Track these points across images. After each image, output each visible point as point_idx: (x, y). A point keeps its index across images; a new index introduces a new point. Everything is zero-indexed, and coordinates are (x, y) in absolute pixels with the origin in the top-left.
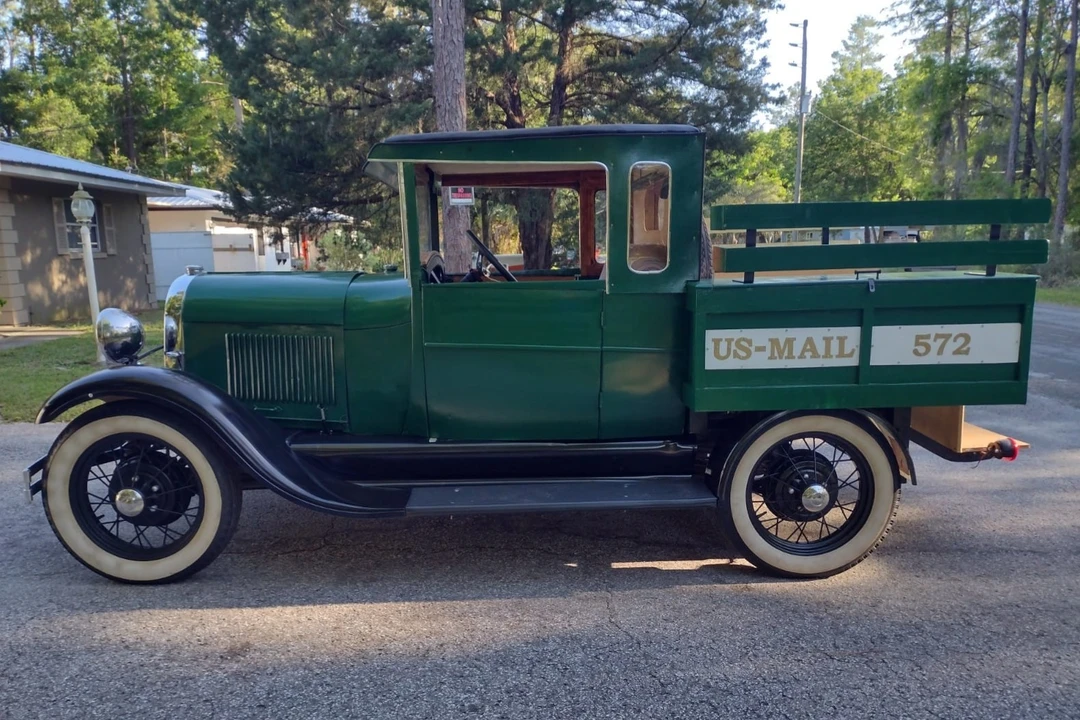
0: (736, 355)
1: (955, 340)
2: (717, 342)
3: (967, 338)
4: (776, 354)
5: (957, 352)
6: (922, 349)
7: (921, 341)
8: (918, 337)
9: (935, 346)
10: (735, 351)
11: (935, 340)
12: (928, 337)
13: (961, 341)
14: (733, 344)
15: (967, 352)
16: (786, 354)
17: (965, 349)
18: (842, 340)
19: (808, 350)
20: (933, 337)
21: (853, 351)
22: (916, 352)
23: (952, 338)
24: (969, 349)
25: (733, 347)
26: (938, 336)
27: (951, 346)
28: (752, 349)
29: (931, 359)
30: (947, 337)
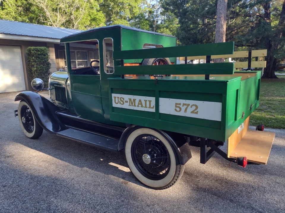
0: (120, 103)
1: (191, 107)
2: (115, 97)
3: (197, 107)
4: (131, 104)
5: (192, 112)
6: (178, 109)
7: (177, 105)
8: (176, 104)
9: (183, 108)
10: (120, 101)
11: (183, 106)
12: (180, 104)
13: (194, 108)
14: (119, 99)
15: (197, 113)
16: (133, 105)
17: (196, 111)
18: (150, 101)
19: (140, 104)
20: (182, 104)
21: (154, 106)
22: (176, 110)
23: (190, 106)
24: (197, 111)
25: (119, 100)
26: (184, 104)
27: (190, 109)
28: (124, 101)
29: (182, 114)
30: (188, 105)
